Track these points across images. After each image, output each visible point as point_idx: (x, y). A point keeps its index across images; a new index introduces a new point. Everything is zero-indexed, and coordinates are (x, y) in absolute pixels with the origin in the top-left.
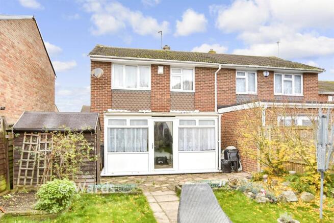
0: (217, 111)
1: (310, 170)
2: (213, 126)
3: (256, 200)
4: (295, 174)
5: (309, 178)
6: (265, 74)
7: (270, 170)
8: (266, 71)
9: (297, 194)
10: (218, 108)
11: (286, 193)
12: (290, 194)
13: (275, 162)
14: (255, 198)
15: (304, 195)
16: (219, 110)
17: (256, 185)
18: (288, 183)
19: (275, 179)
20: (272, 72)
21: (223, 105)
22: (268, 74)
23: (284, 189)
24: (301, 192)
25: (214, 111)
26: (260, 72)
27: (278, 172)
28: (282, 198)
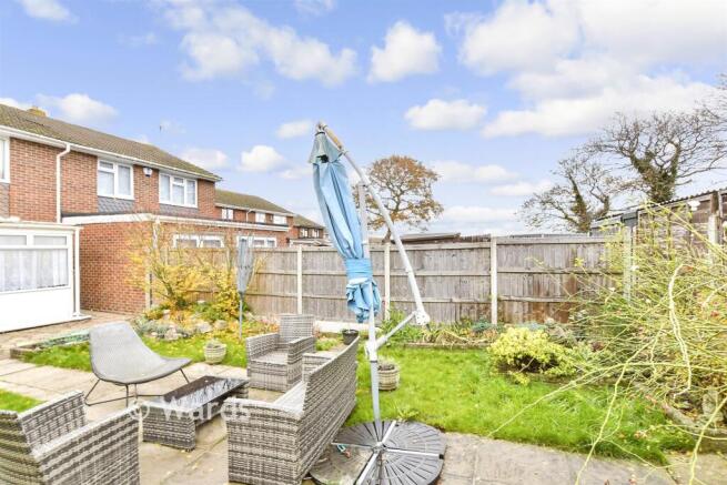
0: (61, 221)
1: (223, 296)
2: (64, 247)
3: (166, 339)
4: (205, 304)
5: (221, 305)
6: (146, 171)
7: (172, 304)
8: (149, 168)
9: (211, 324)
10: (63, 216)
11: (199, 325)
12: (203, 325)
13: (178, 292)
14: (163, 337)
15: (218, 323)
16: (65, 219)
17: (159, 324)
18: (198, 315)
19: (178, 313)
20: (156, 171)
21: (73, 211)
22: (151, 172)
23: (194, 321)
24: (214, 321)
25: (55, 220)
26: (138, 167)
27: (182, 304)
28: (195, 331)
